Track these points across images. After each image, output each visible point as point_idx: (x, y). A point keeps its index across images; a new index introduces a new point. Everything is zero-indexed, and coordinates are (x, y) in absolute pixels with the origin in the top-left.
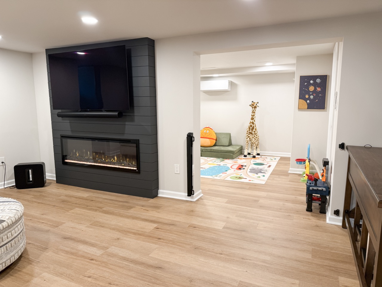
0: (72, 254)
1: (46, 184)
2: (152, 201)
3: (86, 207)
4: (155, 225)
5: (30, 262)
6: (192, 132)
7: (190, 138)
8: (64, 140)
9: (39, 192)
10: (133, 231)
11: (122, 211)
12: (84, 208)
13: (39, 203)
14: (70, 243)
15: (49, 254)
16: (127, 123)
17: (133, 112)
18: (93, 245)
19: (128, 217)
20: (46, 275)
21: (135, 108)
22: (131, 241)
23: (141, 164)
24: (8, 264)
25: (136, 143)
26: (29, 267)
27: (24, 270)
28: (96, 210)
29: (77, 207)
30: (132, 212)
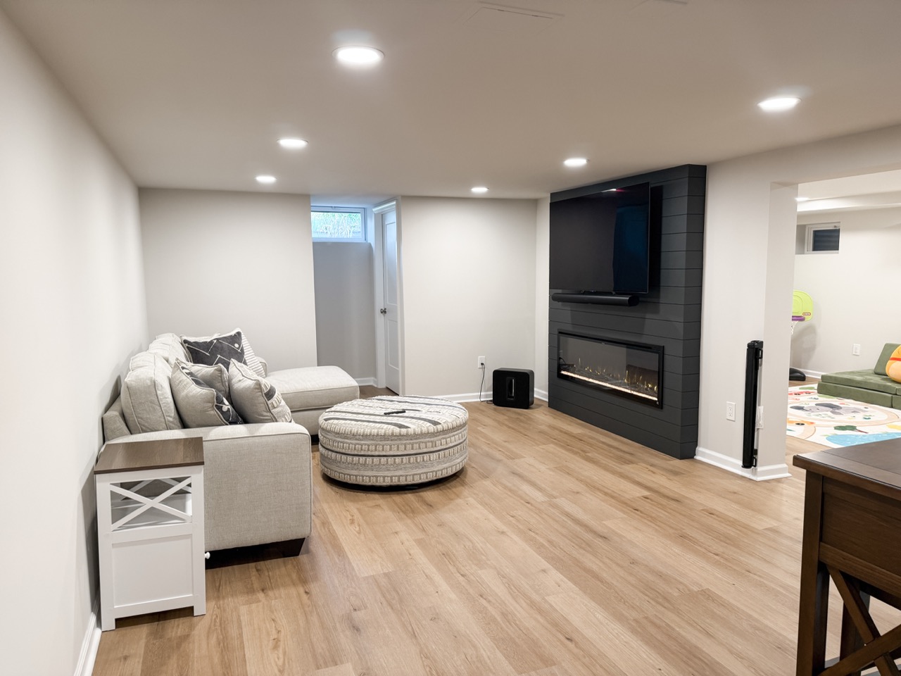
0: (511, 490)
1: (533, 406)
2: (677, 463)
3: (567, 447)
4: (646, 493)
5: (463, 484)
6: (760, 340)
7: (755, 352)
8: (563, 338)
9: (519, 414)
10: (606, 490)
11: (612, 464)
12: (562, 447)
13: (509, 427)
14: (516, 480)
15: (487, 483)
16: (648, 316)
17: (658, 297)
18: (540, 489)
19: (614, 472)
20: (471, 500)
21: (662, 289)
22: (594, 501)
23: (666, 391)
24: (440, 476)
25: (660, 351)
26: (460, 488)
27: (454, 490)
28: (575, 453)
29: (553, 443)
30: (628, 469)
